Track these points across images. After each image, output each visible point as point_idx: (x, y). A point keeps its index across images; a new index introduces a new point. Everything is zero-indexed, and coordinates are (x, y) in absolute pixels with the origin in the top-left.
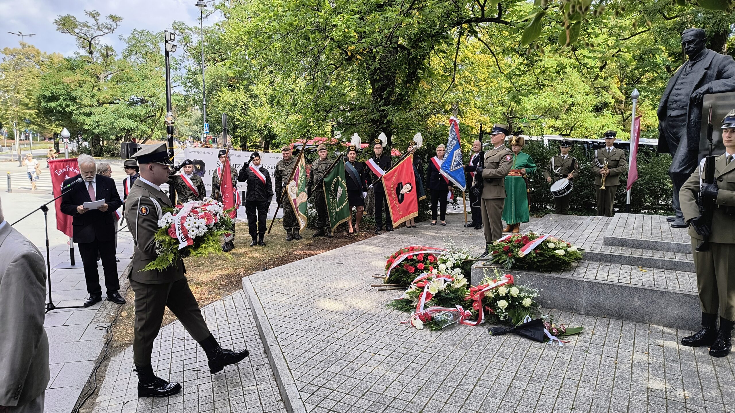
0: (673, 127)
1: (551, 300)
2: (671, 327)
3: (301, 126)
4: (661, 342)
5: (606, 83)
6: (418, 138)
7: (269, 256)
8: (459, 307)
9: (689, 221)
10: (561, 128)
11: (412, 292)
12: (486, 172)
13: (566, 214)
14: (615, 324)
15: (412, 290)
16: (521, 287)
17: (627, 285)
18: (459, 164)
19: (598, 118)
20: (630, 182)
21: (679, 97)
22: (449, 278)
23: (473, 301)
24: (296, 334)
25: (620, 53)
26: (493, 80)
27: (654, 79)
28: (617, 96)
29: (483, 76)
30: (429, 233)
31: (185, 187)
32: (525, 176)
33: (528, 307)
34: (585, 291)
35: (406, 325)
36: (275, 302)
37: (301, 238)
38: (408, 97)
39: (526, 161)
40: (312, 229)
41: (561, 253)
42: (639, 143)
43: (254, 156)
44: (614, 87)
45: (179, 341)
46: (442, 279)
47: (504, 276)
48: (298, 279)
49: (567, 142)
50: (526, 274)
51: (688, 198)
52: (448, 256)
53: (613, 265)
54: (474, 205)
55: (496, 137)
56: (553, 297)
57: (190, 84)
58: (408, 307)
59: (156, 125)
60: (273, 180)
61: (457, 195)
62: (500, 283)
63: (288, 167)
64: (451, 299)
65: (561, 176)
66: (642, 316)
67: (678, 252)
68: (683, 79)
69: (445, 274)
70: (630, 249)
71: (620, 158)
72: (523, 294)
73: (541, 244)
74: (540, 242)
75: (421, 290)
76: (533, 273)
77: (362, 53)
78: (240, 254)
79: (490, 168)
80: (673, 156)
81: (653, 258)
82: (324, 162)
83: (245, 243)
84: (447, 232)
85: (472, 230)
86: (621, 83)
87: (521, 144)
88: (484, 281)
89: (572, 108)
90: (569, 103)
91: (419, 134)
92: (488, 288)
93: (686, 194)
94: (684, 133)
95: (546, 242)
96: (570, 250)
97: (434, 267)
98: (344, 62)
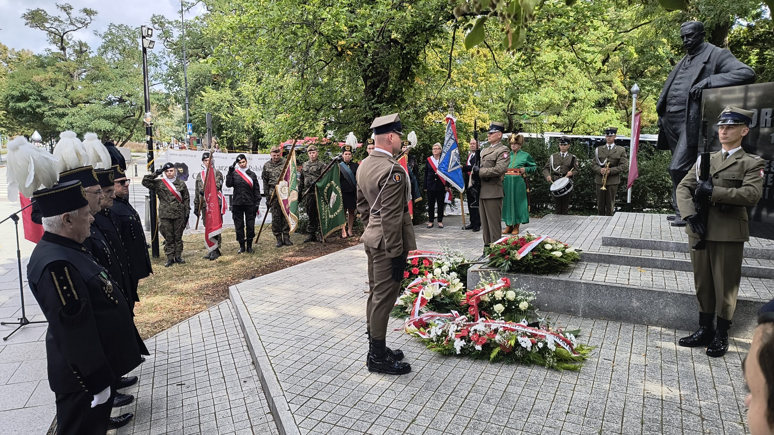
0: (673, 123)
1: (548, 303)
2: (669, 328)
3: (290, 125)
4: (659, 343)
5: (608, 78)
6: (412, 137)
7: (258, 263)
8: (455, 312)
9: (685, 219)
10: (563, 125)
11: (407, 298)
12: (483, 171)
13: (566, 214)
14: (613, 326)
15: (406, 296)
16: (518, 290)
17: (625, 286)
18: (456, 164)
19: (600, 114)
20: (630, 181)
21: (678, 92)
22: (445, 283)
23: (469, 306)
24: (285, 344)
25: (622, 45)
26: (493, 75)
27: (658, 73)
28: (620, 90)
29: (482, 71)
30: (425, 237)
31: (167, 192)
32: (524, 175)
33: (525, 311)
34: (583, 292)
35: (400, 332)
36: (264, 312)
37: (292, 244)
38: (403, 93)
39: (525, 160)
40: (303, 234)
41: (558, 254)
42: (640, 139)
43: (239, 159)
44: (618, 83)
45: (162, 354)
46: (437, 284)
47: (500, 280)
48: (288, 286)
49: (566, 140)
50: (523, 277)
51: (684, 195)
52: (443, 260)
53: (611, 265)
54: (472, 206)
55: (493, 135)
56: (550, 299)
57: (171, 82)
58: (402, 314)
59: (135, 125)
60: (261, 183)
61: (455, 196)
62: (496, 286)
63: (277, 168)
64: (446, 304)
65: (561, 175)
66: (640, 317)
67: (678, 251)
68: (682, 73)
69: (441, 278)
70: (628, 250)
71: (621, 156)
72: (519, 297)
73: (538, 246)
74: (537, 244)
75: (415, 295)
76: (530, 276)
77: (353, 48)
78: (227, 262)
79: (488, 166)
80: (673, 153)
81: (652, 258)
82: (314, 164)
83: (232, 250)
84: (443, 235)
85: (469, 232)
86: (624, 76)
87: (521, 142)
88: (480, 285)
89: (574, 103)
90: (571, 98)
91: (413, 132)
92: (483, 292)
93: (683, 191)
94: (683, 129)
95: (543, 244)
96: (567, 251)
97: (429, 272)
98: (335, 59)
